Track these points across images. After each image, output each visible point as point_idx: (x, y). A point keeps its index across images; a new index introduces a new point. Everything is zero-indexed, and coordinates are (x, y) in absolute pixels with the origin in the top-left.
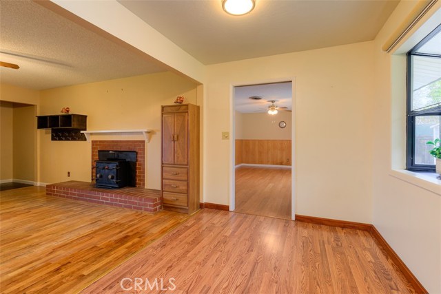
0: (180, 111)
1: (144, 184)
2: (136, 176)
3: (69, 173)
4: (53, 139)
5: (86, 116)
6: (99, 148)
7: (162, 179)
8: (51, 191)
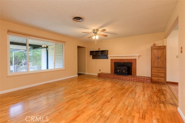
0: (160, 48)
1: (136, 74)
2: (132, 71)
3: (100, 70)
4: (93, 58)
5: (108, 51)
6: (114, 62)
7: (152, 72)
8: (100, 75)
